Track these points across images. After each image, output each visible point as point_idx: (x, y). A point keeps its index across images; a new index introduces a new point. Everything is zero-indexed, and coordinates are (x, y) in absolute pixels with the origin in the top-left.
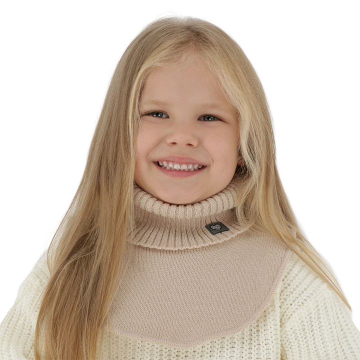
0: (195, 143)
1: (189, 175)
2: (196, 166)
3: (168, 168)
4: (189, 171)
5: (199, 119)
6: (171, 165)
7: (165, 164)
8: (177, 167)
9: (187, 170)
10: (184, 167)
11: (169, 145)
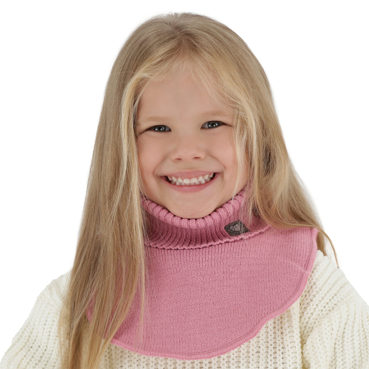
0: (202, 155)
1: (201, 189)
2: (207, 177)
3: (177, 184)
4: (200, 184)
5: (203, 128)
6: (180, 180)
7: (174, 179)
8: (186, 181)
9: (197, 183)
10: (194, 181)
11: (174, 161)
